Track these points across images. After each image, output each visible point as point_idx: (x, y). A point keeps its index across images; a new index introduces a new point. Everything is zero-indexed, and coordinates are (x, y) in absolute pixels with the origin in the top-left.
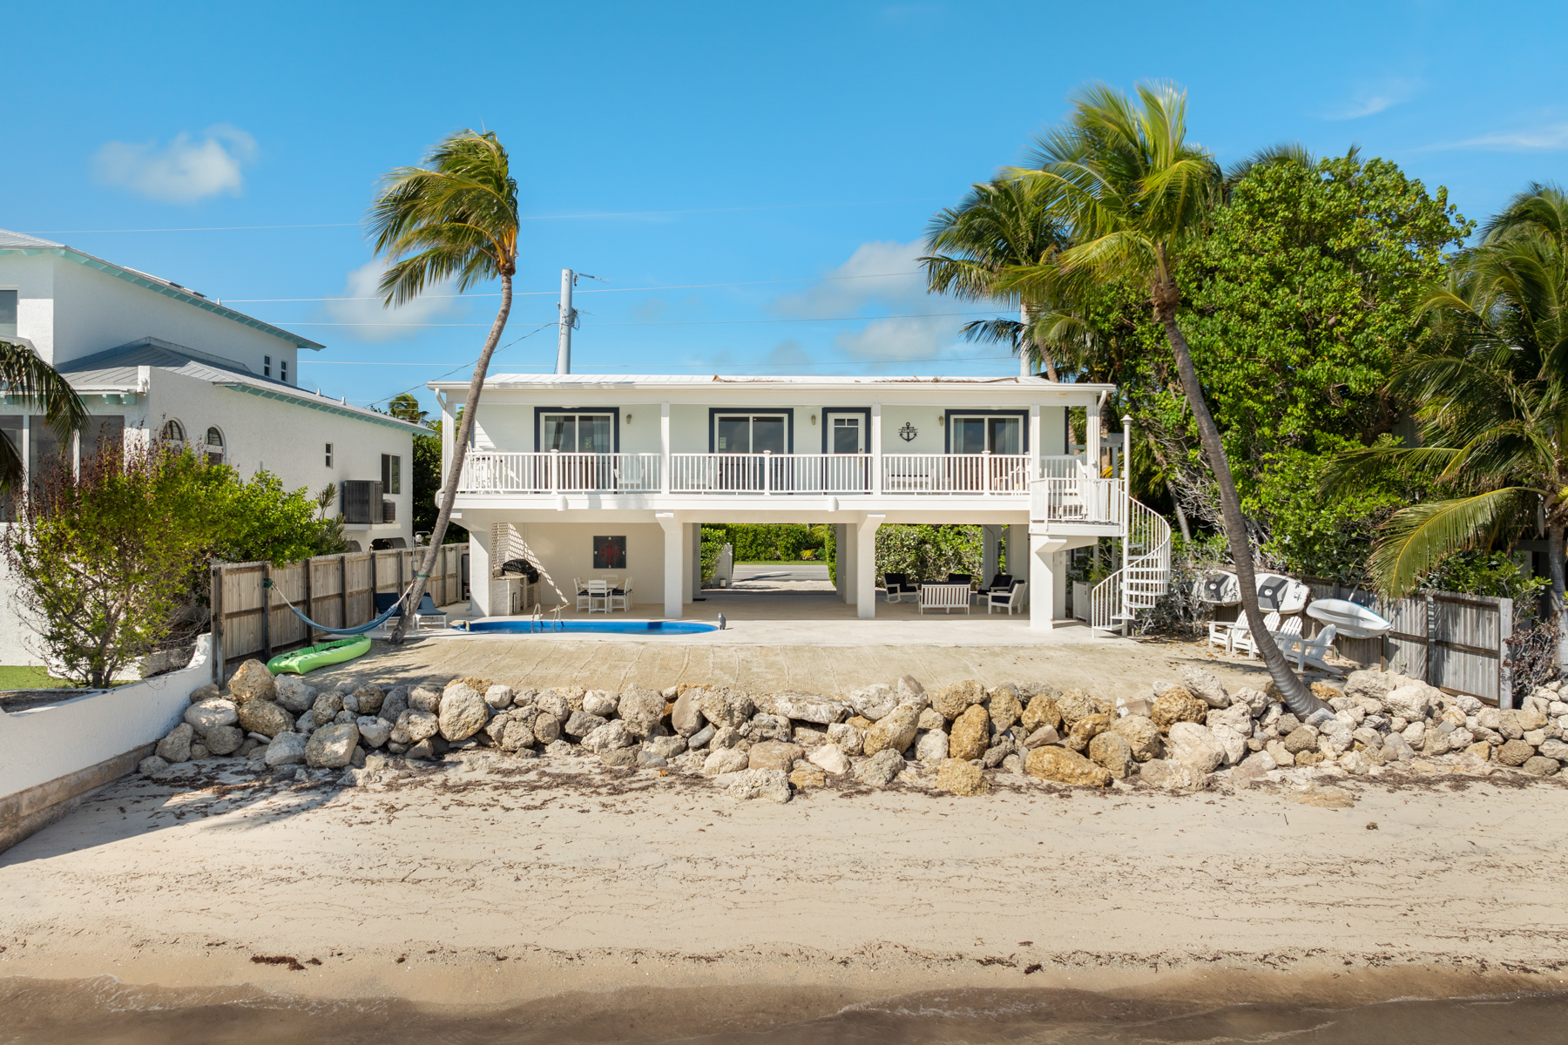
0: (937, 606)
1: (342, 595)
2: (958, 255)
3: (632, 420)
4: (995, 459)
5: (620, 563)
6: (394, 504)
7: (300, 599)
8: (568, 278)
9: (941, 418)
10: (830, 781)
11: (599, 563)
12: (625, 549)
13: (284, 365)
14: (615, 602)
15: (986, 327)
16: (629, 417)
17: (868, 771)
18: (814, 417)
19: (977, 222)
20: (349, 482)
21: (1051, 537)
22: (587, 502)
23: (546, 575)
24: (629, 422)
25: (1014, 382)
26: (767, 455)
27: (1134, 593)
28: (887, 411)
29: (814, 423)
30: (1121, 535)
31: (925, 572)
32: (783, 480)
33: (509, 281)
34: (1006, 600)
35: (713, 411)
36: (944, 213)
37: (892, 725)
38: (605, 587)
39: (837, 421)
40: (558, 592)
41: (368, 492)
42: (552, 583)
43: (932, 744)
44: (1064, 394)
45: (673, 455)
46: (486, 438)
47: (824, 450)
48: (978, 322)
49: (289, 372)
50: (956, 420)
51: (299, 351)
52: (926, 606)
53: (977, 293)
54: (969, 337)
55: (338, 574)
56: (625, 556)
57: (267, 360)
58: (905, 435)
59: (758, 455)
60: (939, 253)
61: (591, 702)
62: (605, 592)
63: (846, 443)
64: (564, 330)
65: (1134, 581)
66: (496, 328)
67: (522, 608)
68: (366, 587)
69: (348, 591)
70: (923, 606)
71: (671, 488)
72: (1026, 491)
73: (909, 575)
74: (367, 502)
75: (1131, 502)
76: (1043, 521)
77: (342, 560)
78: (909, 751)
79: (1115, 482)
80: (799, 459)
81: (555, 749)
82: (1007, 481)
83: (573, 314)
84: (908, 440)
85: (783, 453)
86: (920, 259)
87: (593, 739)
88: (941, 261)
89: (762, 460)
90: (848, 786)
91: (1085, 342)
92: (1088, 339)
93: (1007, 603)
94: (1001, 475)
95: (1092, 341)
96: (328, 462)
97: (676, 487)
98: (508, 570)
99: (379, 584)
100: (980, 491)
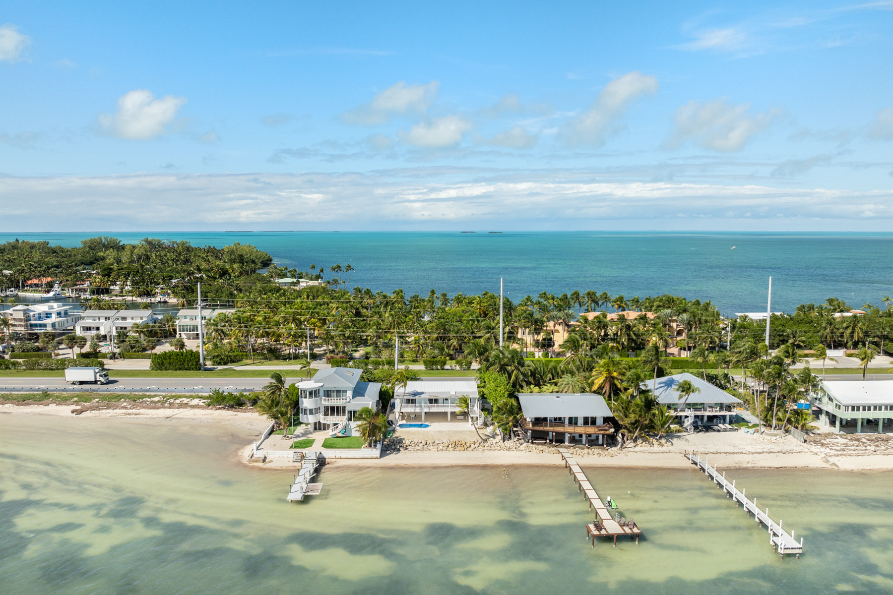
10: (441, 450)
17: (444, 449)
37: (447, 445)
43: (450, 446)
61: (419, 442)
78: (448, 447)
81: (416, 446)
87: (420, 445)
90: (442, 450)
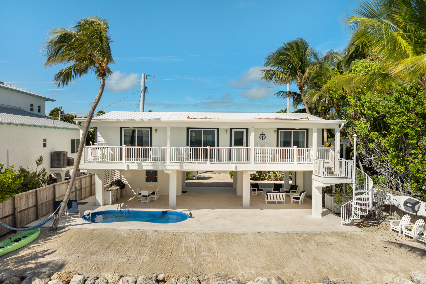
0: (273, 201)
1: (36, 206)
2: (274, 69)
3: (157, 131)
4: (299, 150)
5: (155, 180)
6: (73, 159)
7: (10, 213)
8: (144, 76)
9: (275, 131)
11: (147, 180)
12: (157, 175)
13: (39, 107)
14: (152, 198)
15: (284, 93)
16: (156, 130)
18: (226, 131)
19: (281, 57)
20: (54, 152)
21: (324, 183)
22: (137, 166)
23: (128, 185)
24: (156, 132)
25: (307, 119)
26: (208, 148)
27: (357, 206)
28: (256, 130)
29: (227, 133)
30: (352, 183)
31: (261, 175)
32: (215, 156)
33: (103, 79)
34: (298, 199)
35: (188, 129)
36: (271, 54)
38: (147, 193)
39: (235, 132)
40: (133, 190)
41: (61, 156)
42: (130, 187)
44: (327, 124)
45: (171, 147)
46: (102, 138)
47: (231, 146)
48: (281, 92)
49: (42, 109)
50: (281, 132)
51: (46, 102)
52: (268, 201)
53: (282, 83)
54: (278, 96)
55: (34, 198)
56: (157, 178)
57: (32, 105)
58: (261, 137)
59: (205, 148)
60: (269, 68)
62: (148, 195)
63: (239, 142)
64: (142, 93)
65: (357, 201)
66: (97, 98)
67: (117, 200)
68: (51, 199)
69: (39, 203)
70: (267, 201)
71: (170, 161)
72: (311, 162)
73: (256, 176)
74: (60, 160)
75: (356, 169)
76: (321, 177)
77: (36, 191)
79: (350, 161)
80: (221, 149)
82: (303, 157)
83: (145, 88)
84: (263, 139)
85: (215, 147)
86: (262, 70)
88: (270, 71)
89: (207, 150)
91: (325, 101)
92: (327, 100)
93: (299, 200)
94: (301, 155)
95: (328, 101)
96: (45, 145)
97: (172, 160)
98: (113, 185)
99: (57, 196)
100: (293, 162)
